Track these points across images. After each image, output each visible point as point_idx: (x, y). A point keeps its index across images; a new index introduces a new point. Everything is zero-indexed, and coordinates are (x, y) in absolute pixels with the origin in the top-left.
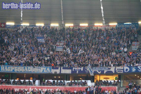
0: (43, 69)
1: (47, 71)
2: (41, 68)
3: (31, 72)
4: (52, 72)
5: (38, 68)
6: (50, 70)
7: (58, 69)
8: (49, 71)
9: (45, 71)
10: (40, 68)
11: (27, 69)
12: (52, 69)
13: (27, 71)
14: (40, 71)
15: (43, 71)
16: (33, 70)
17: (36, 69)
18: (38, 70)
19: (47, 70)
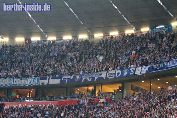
0: (30, 80)
1: (34, 83)
2: (29, 79)
3: (17, 84)
4: (39, 84)
5: (25, 80)
6: (38, 81)
7: (46, 79)
8: (36, 82)
9: (32, 83)
10: (27, 80)
11: (12, 82)
12: (40, 80)
13: (12, 84)
14: (26, 83)
15: (30, 83)
16: (19, 83)
17: (22, 80)
18: (24, 82)
19: (35, 81)
